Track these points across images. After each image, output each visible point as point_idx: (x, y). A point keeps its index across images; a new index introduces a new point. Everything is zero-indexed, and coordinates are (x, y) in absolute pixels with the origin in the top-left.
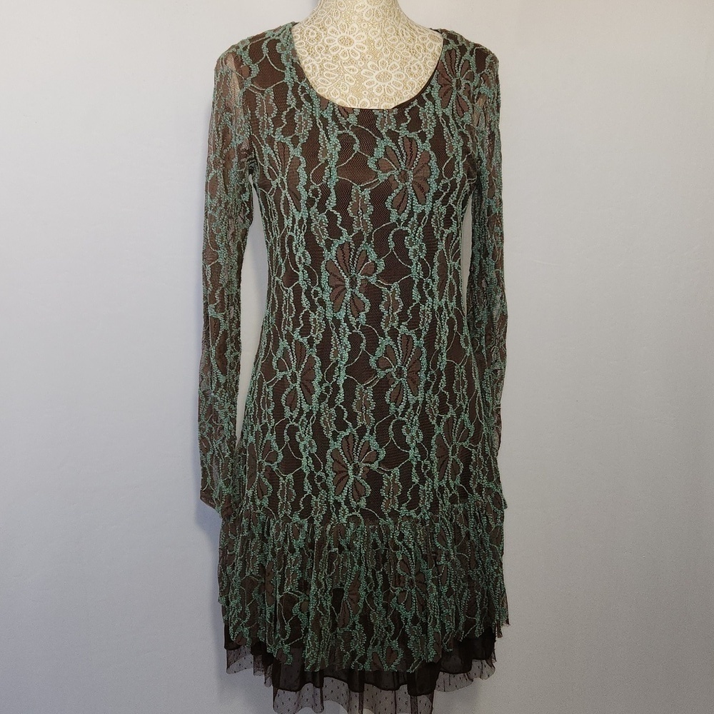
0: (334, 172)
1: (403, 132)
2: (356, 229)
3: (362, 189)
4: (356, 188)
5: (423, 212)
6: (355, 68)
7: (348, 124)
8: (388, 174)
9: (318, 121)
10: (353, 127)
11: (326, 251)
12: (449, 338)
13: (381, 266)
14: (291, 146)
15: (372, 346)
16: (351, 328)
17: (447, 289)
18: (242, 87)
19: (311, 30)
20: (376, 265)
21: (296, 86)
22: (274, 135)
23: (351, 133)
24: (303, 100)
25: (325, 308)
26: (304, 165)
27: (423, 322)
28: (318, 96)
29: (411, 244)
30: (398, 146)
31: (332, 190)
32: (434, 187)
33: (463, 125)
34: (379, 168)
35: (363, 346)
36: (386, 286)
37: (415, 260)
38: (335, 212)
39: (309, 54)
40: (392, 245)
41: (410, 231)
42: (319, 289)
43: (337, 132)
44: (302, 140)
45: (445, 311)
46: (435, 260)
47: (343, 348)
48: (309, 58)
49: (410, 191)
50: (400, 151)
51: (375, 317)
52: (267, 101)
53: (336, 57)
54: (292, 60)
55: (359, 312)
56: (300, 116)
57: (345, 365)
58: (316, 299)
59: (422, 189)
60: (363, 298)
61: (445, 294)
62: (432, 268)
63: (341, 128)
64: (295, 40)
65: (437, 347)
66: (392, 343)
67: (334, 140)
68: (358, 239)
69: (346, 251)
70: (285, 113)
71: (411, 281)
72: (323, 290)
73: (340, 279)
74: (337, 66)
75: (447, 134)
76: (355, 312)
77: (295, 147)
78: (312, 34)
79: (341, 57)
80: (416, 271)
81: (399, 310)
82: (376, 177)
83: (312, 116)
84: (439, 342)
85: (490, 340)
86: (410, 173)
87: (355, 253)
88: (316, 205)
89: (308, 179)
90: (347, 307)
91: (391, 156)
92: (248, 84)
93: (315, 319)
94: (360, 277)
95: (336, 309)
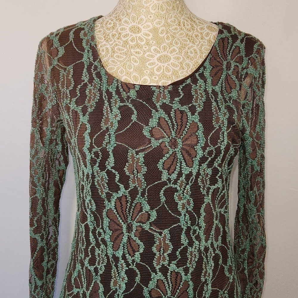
0: (113, 138)
1: (176, 106)
2: (132, 186)
3: (137, 153)
4: (131, 152)
5: (191, 173)
6: (140, 51)
7: (128, 97)
8: (160, 141)
9: (104, 94)
10: (132, 100)
11: (106, 202)
12: (214, 271)
13: (154, 215)
14: (81, 114)
15: (146, 279)
16: (128, 265)
17: (213, 232)
18: (50, 64)
19: (110, 21)
20: (149, 215)
21: (91, 64)
22: (70, 104)
23: (130, 106)
24: (94, 76)
25: (106, 246)
26: (89, 131)
27: (191, 261)
28: (107, 73)
29: (180, 199)
30: (171, 118)
31: (111, 153)
32: (200, 153)
33: (230, 100)
34: (152, 136)
35: (138, 279)
36: (158, 232)
37: (183, 212)
38: (114, 171)
39: (105, 39)
40: (163, 199)
41: (179, 188)
42: (101, 231)
43: (119, 104)
44: (89, 110)
45: (211, 250)
46: (202, 210)
47: (121, 279)
48: (105, 42)
49: (179, 156)
50: (172, 122)
51: (148, 256)
52: (68, 76)
53: (126, 42)
54: (91, 44)
55: (134, 252)
56: (90, 90)
57: (123, 293)
58: (100, 238)
59: (190, 155)
60: (138, 241)
61: (211, 236)
62: (199, 217)
63: (122, 101)
64: (96, 28)
65: (203, 279)
66: (163, 278)
67: (116, 110)
68: (134, 193)
69: (124, 203)
70: (79, 87)
71: (180, 229)
72: (105, 232)
73: (118, 225)
74: (125, 50)
75: (215, 108)
76: (131, 252)
77: (84, 115)
78: (110, 24)
79: (130, 43)
80: (184, 221)
81: (169, 252)
82: (150, 143)
83: (99, 90)
84: (205, 275)
85: (252, 263)
86: (179, 141)
87: (131, 205)
88: (98, 164)
89: (91, 143)
90: (124, 248)
91: (163, 126)
92: (55, 62)
93: (99, 254)
94: (135, 225)
95: (116, 248)
